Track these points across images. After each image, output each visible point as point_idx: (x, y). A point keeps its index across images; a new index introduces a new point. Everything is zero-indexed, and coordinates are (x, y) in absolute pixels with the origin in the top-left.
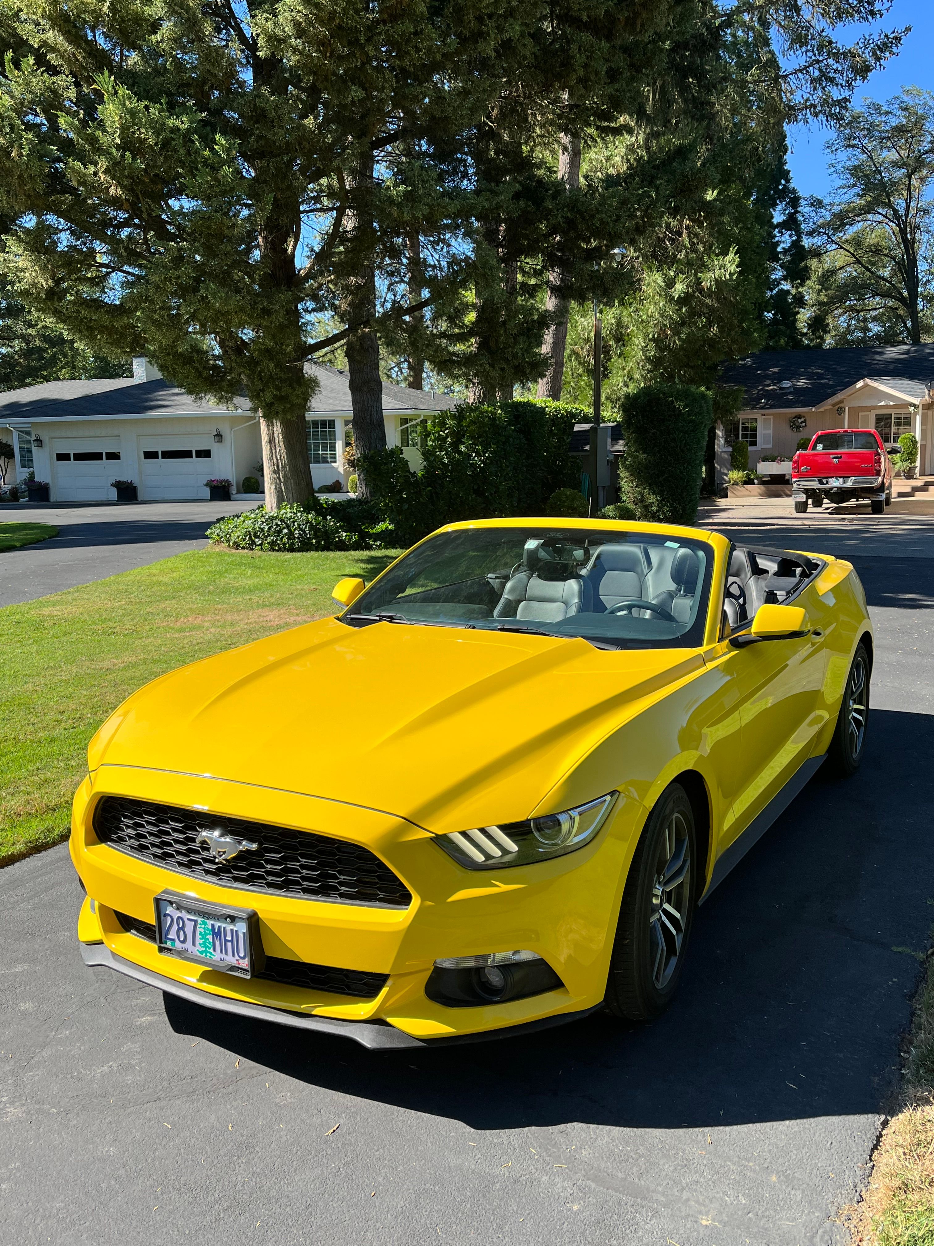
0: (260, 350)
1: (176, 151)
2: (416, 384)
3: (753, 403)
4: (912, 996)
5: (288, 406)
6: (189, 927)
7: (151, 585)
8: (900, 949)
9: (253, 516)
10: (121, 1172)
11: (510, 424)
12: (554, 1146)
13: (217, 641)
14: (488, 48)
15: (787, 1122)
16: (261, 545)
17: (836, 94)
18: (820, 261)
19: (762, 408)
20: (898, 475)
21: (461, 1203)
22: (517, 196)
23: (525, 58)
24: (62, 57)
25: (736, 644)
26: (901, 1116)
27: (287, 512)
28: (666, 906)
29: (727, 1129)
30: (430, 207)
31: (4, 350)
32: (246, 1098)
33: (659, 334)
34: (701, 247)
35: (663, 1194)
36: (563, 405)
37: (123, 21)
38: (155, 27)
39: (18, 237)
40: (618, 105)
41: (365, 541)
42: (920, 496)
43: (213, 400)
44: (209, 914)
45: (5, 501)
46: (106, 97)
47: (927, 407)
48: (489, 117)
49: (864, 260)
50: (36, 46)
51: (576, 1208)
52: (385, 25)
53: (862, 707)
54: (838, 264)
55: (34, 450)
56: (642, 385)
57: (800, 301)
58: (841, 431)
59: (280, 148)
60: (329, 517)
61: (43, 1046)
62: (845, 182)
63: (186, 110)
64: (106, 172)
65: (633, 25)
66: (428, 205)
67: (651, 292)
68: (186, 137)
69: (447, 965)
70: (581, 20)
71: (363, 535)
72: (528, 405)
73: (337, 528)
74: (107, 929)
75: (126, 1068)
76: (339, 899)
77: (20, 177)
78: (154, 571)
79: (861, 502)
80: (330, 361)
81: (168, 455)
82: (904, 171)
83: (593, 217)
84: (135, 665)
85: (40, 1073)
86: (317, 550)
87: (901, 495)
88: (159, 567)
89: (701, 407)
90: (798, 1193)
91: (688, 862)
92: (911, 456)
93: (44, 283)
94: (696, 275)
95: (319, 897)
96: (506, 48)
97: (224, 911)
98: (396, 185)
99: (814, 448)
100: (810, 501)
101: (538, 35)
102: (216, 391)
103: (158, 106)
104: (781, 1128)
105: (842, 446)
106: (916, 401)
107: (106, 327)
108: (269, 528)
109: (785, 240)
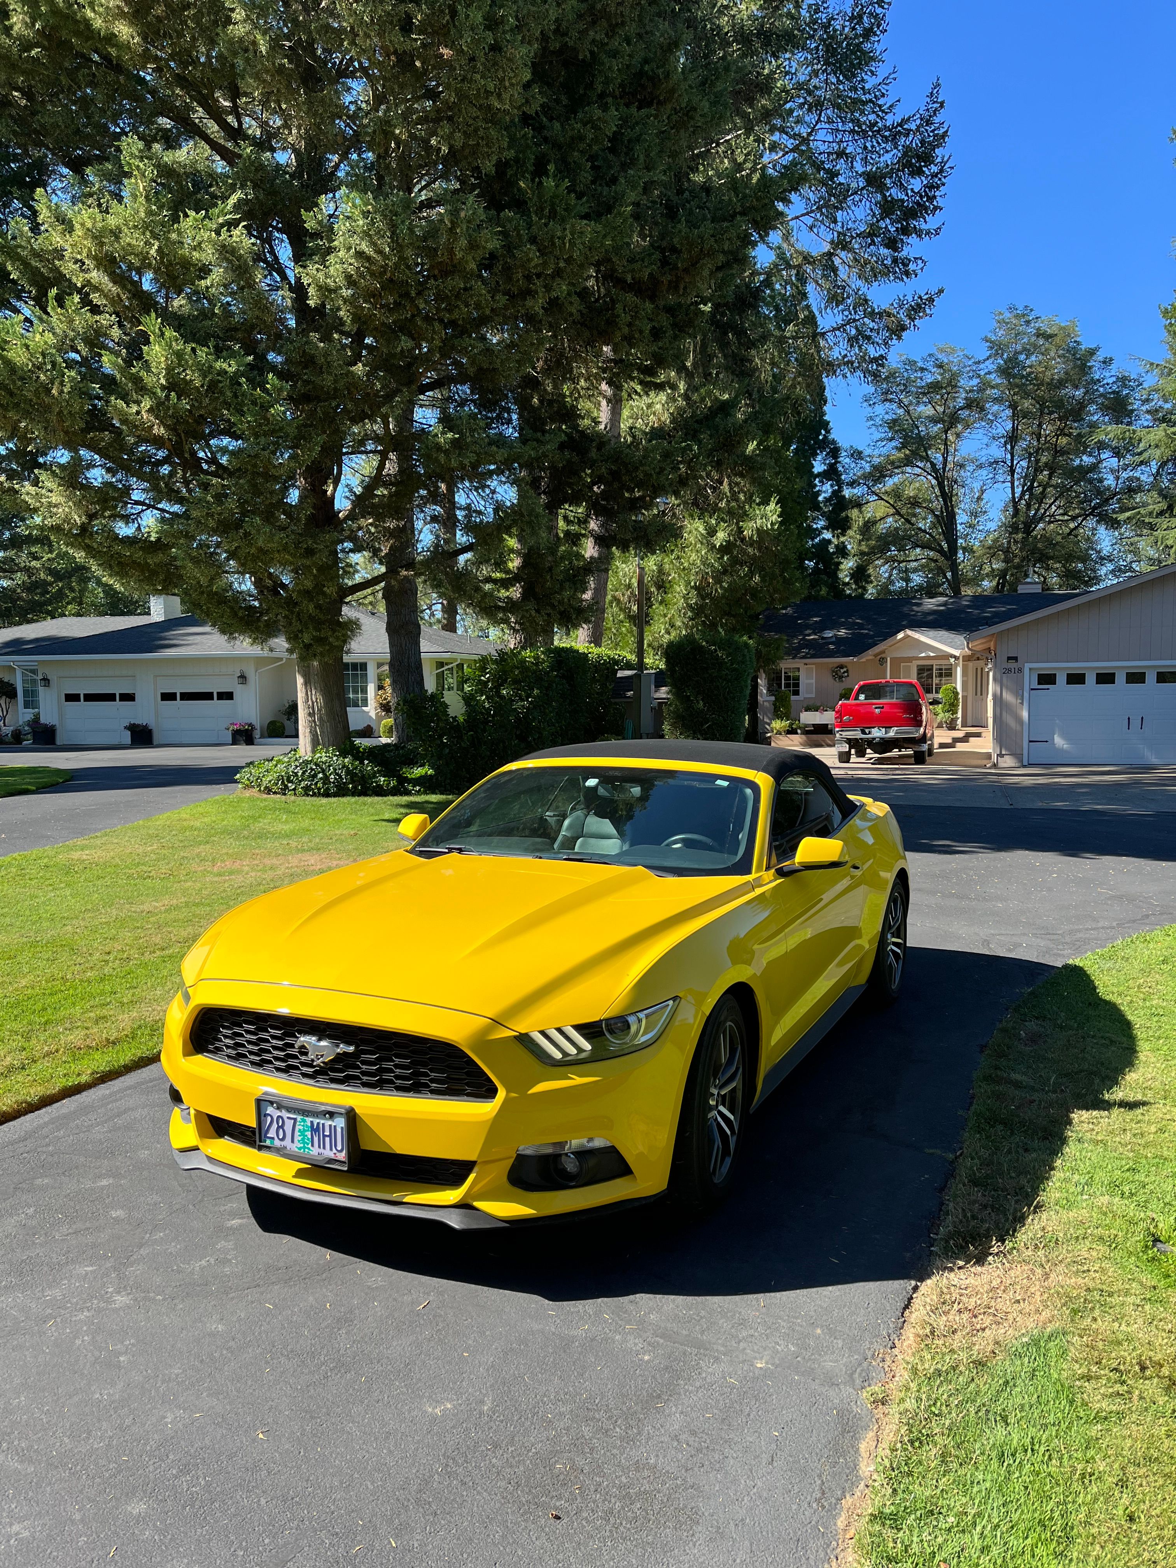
0: (299, 592)
1: (222, 393)
2: (450, 627)
3: (794, 653)
4: (942, 1189)
5: (327, 648)
6: (289, 1125)
7: (184, 829)
8: (931, 1151)
9: (286, 759)
10: (231, 1343)
11: (552, 670)
12: (625, 1312)
13: (260, 884)
14: (537, 305)
15: (830, 1288)
16: (294, 789)
17: (873, 351)
18: (861, 512)
19: (804, 657)
20: (940, 726)
21: (544, 1358)
22: (562, 446)
23: (571, 314)
24: (106, 296)
25: (781, 873)
26: (929, 1282)
27: (322, 756)
28: (721, 1108)
29: (778, 1294)
30: (478, 455)
31: (5, 583)
32: (339, 1282)
33: (701, 582)
34: (742, 497)
35: (723, 1345)
36: (604, 651)
37: (171, 264)
38: (204, 271)
39: (53, 472)
40: (660, 361)
41: (403, 786)
42: (960, 747)
43: (248, 640)
44: (309, 1112)
45: (6, 743)
46: (152, 338)
47: (967, 659)
48: (534, 368)
49: (903, 511)
50: (79, 285)
51: (646, 1358)
52: (436, 280)
53: (899, 941)
54: (879, 515)
55: (41, 690)
56: (684, 632)
57: (842, 551)
58: (883, 681)
59: (329, 393)
60: (366, 762)
61: (141, 1246)
62: (883, 435)
63: (233, 355)
64: (149, 411)
65: (676, 288)
66: (475, 452)
67: (692, 540)
68: (234, 381)
69: (529, 1152)
70: (626, 282)
71: (402, 780)
72: (571, 651)
73: (375, 772)
74: (203, 1135)
75: (225, 1262)
76: (430, 1095)
77: (60, 413)
78: (184, 816)
79: (904, 752)
80: (371, 603)
81: (186, 696)
82: (940, 426)
83: (636, 469)
84: (177, 908)
85: (140, 1267)
86: (353, 795)
87: (942, 746)
88: (188, 811)
89: (744, 655)
90: (840, 1341)
91: (741, 1070)
92: (952, 707)
93: (78, 519)
94: (737, 523)
95: (411, 1094)
96: (554, 305)
97: (323, 1108)
98: (443, 433)
99: (857, 698)
100: (853, 751)
101: (584, 293)
102: (252, 631)
103: (205, 349)
104: (825, 1293)
105: (885, 697)
106: (957, 653)
107: (139, 564)
108: (304, 773)
109: (826, 489)
